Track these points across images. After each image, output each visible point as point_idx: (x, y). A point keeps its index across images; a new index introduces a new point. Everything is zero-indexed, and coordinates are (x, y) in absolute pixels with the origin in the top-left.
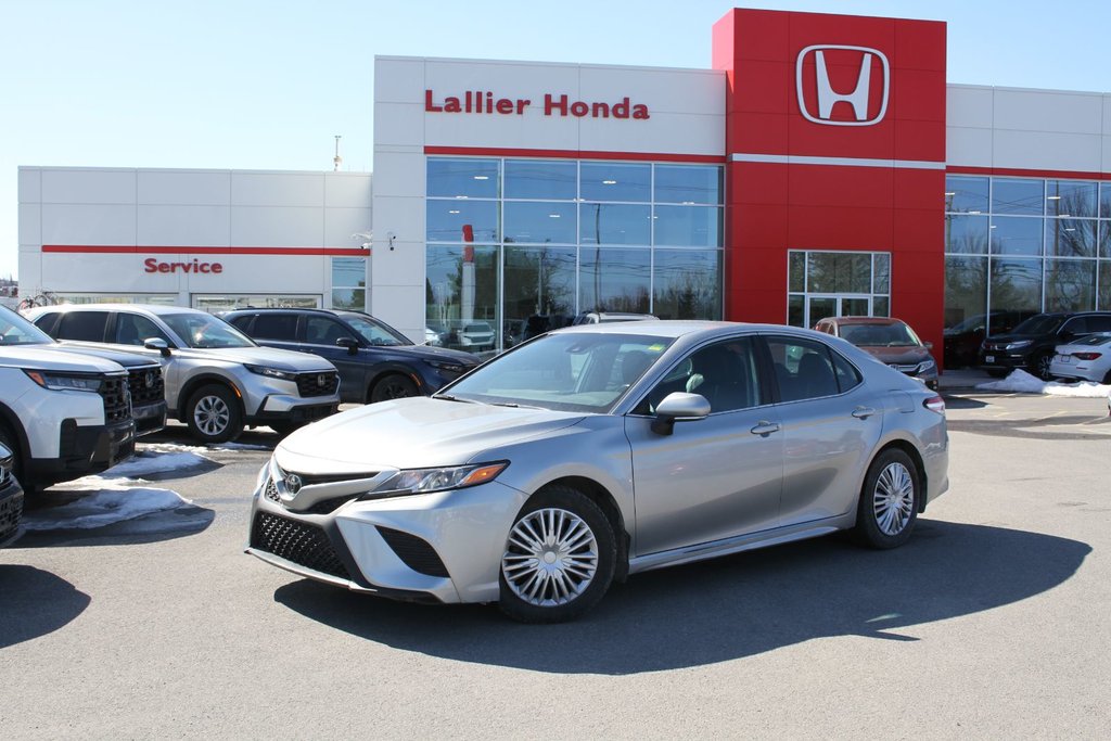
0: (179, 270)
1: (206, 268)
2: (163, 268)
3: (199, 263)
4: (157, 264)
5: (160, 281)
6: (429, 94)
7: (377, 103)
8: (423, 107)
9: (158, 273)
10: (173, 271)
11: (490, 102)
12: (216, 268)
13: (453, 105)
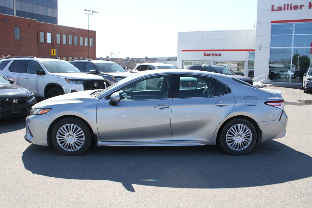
0: (211, 55)
1: (218, 55)
2: (208, 55)
3: (216, 54)
4: (206, 54)
5: (207, 58)
6: (273, 6)
7: (258, 10)
8: (271, 10)
9: (207, 56)
10: (210, 55)
11: (291, 7)
12: (220, 55)
13: (280, 9)
